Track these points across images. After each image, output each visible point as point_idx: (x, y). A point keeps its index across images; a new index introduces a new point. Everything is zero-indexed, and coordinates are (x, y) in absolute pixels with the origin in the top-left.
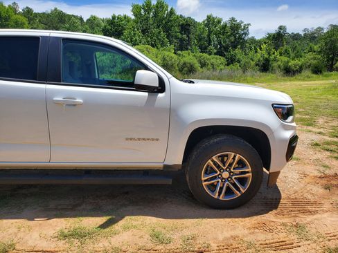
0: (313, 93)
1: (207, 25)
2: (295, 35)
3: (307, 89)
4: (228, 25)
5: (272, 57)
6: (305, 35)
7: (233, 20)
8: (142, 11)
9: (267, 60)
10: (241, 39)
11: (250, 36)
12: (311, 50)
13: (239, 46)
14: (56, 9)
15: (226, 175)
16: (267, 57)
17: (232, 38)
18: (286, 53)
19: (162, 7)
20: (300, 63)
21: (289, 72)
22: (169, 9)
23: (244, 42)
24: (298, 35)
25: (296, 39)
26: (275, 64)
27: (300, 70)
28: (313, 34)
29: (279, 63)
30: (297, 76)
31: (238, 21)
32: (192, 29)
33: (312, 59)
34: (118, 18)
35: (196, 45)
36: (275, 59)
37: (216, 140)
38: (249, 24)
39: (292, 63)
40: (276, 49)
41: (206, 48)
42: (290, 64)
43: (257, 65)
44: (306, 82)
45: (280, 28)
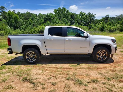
0: (120, 38)
1: (80, 15)
2: (112, 18)
3: (118, 37)
4: (88, 15)
5: (105, 26)
6: (116, 17)
7: (89, 13)
8: (58, 11)
9: (103, 27)
10: (93, 20)
11: (96, 19)
12: (119, 23)
13: (92, 22)
14: (28, 12)
15: (102, 55)
16: (103, 26)
17: (89, 20)
18: (110, 24)
19: (65, 10)
20: (115, 28)
21: (111, 31)
22: (67, 10)
23: (94, 21)
24: (113, 17)
25: (113, 19)
26: (106, 29)
27: (115, 30)
28: (119, 17)
29: (107, 28)
30: (114, 32)
31: (91, 14)
32: (75, 17)
33: (119, 26)
34: (49, 14)
35: (77, 23)
36: (105, 27)
37: (100, 47)
38: (95, 15)
39: (112, 28)
40: (106, 23)
41: (80, 23)
42: (111, 28)
43: (99, 29)
44: (118, 35)
45: (107, 15)
